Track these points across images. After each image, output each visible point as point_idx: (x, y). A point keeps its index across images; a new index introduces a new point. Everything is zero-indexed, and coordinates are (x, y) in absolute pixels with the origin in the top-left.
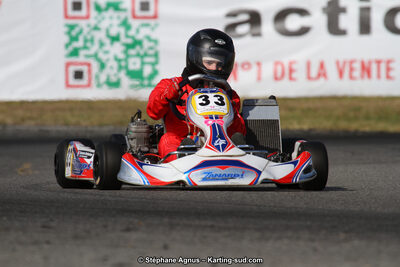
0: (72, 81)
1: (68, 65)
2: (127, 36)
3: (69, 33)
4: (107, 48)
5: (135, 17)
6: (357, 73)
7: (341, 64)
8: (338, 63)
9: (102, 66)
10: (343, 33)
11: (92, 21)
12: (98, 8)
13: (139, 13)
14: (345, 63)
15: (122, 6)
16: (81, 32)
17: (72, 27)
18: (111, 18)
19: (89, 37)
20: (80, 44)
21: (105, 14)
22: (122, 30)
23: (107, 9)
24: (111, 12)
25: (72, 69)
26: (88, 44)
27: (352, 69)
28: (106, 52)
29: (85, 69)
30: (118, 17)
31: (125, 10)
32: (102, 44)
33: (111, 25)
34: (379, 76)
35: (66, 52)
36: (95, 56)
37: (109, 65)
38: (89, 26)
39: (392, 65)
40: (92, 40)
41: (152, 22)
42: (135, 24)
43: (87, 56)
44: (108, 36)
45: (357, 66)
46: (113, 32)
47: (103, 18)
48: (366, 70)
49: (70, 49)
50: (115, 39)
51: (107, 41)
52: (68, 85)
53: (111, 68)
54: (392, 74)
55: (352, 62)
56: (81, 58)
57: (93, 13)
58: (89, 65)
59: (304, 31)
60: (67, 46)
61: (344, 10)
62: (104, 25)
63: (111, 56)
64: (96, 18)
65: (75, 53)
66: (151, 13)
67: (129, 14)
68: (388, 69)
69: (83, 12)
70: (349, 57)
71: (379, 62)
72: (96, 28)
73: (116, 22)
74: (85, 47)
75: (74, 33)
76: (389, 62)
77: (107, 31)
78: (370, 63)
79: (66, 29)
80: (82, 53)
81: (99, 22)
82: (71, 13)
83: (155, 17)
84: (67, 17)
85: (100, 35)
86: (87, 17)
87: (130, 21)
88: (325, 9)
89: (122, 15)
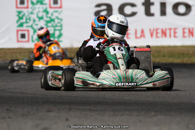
0: (20, 39)
1: (18, 31)
2: (47, 17)
3: (18, 15)
4: (36, 23)
5: (50, 7)
6: (160, 35)
7: (152, 31)
8: (150, 30)
9: (35, 31)
10: (152, 15)
11: (30, 10)
12: (33, 3)
13: (52, 5)
14: (154, 30)
15: (44, 2)
16: (24, 15)
17: (20, 13)
18: (39, 8)
19: (28, 18)
20: (24, 20)
21: (36, 6)
22: (44, 14)
23: (37, 4)
24: (39, 5)
25: (20, 33)
26: (28, 21)
27: (157, 33)
28: (37, 25)
29: (26, 33)
30: (43, 8)
31: (46, 4)
32: (34, 21)
33: (39, 12)
34: (170, 36)
35: (17, 25)
36: (32, 26)
38: (28, 12)
39: (176, 31)
40: (30, 19)
41: (59, 10)
42: (51, 11)
43: (27, 27)
44: (38, 17)
45: (160, 31)
46: (40, 15)
47: (35, 8)
48: (164, 33)
49: (19, 23)
50: (41, 18)
51: (37, 19)
52: (18, 41)
54: (176, 35)
55: (157, 29)
56: (24, 28)
57: (30, 5)
58: (28, 31)
59: (133, 14)
60: (18, 21)
61: (153, 4)
62: (35, 12)
63: (39, 26)
64: (32, 8)
65: (21, 25)
66: (59, 5)
67: (48, 6)
68: (175, 33)
69: (25, 5)
70: (156, 27)
71: (170, 29)
72: (32, 13)
73: (41, 10)
74: (26, 22)
75: (21, 15)
76: (175, 29)
77: (37, 14)
78: (166, 30)
79: (17, 14)
80: (25, 25)
81: (33, 10)
82: (19, 5)
83: (61, 7)
84: (17, 7)
85: (34, 16)
86: (27, 7)
87: (49, 10)
88: (143, 4)
89: (45, 6)
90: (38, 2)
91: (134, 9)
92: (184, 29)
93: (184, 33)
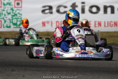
2: (13, 13)
4: (6, 16)
5: (15, 7)
9: (5, 22)
12: (4, 4)
15: (11, 4)
22: (11, 11)
23: (7, 5)
24: (8, 6)
28: (6, 17)
32: (5, 15)
33: (8, 10)
36: (3, 18)
38: (1, 9)
40: (2, 14)
41: (20, 9)
42: (15, 9)
44: (7, 13)
46: (9, 11)
47: (6, 7)
50: (9, 14)
51: (7, 14)
53: (8, 22)
58: (1, 21)
59: (65, 12)
61: (77, 6)
64: (3, 7)
67: (13, 6)
72: (3, 10)
73: (9, 8)
77: (7, 11)
81: (5, 8)
83: (21, 7)
86: (1, 7)
87: (14, 8)
88: (71, 6)
89: (11, 7)
90: (8, 3)
91: (66, 9)
92: (95, 22)
93: (95, 24)
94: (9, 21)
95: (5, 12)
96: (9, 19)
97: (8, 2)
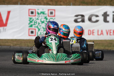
0: (30, 34)
1: (29, 29)
2: (46, 21)
3: (30, 20)
5: (48, 16)
6: (112, 34)
7: (107, 31)
8: (106, 31)
9: (39, 30)
10: (108, 22)
11: (36, 17)
12: (38, 13)
13: (50, 15)
14: (108, 30)
15: (45, 13)
16: (33, 20)
17: (30, 19)
18: (42, 16)
19: (35, 22)
20: (33, 23)
21: (40, 15)
23: (41, 14)
25: (30, 30)
26: (35, 24)
27: (110, 32)
28: (40, 26)
29: (34, 30)
30: (44, 16)
31: (46, 14)
32: (39, 24)
33: (42, 18)
35: (29, 26)
36: (37, 27)
37: (41, 29)
38: (35, 18)
40: (36, 23)
41: (54, 18)
43: (35, 27)
44: (41, 21)
45: (112, 31)
47: (40, 16)
49: (30, 25)
50: (43, 22)
51: (41, 23)
52: (29, 35)
55: (110, 30)
56: (33, 28)
57: (37, 15)
58: (35, 29)
59: (97, 21)
60: (29, 24)
61: (108, 15)
62: (40, 18)
63: (42, 27)
65: (31, 26)
66: (53, 15)
69: (34, 14)
70: (110, 29)
72: (38, 19)
74: (34, 24)
75: (31, 20)
79: (29, 19)
80: (33, 26)
81: (39, 17)
82: (30, 14)
83: (54, 16)
84: (29, 16)
86: (35, 16)
87: (47, 17)
88: (103, 15)
89: (45, 15)
90: (41, 13)
91: (97, 18)
94: (43, 29)
95: (39, 21)
96: (43, 28)
97: (42, 11)
